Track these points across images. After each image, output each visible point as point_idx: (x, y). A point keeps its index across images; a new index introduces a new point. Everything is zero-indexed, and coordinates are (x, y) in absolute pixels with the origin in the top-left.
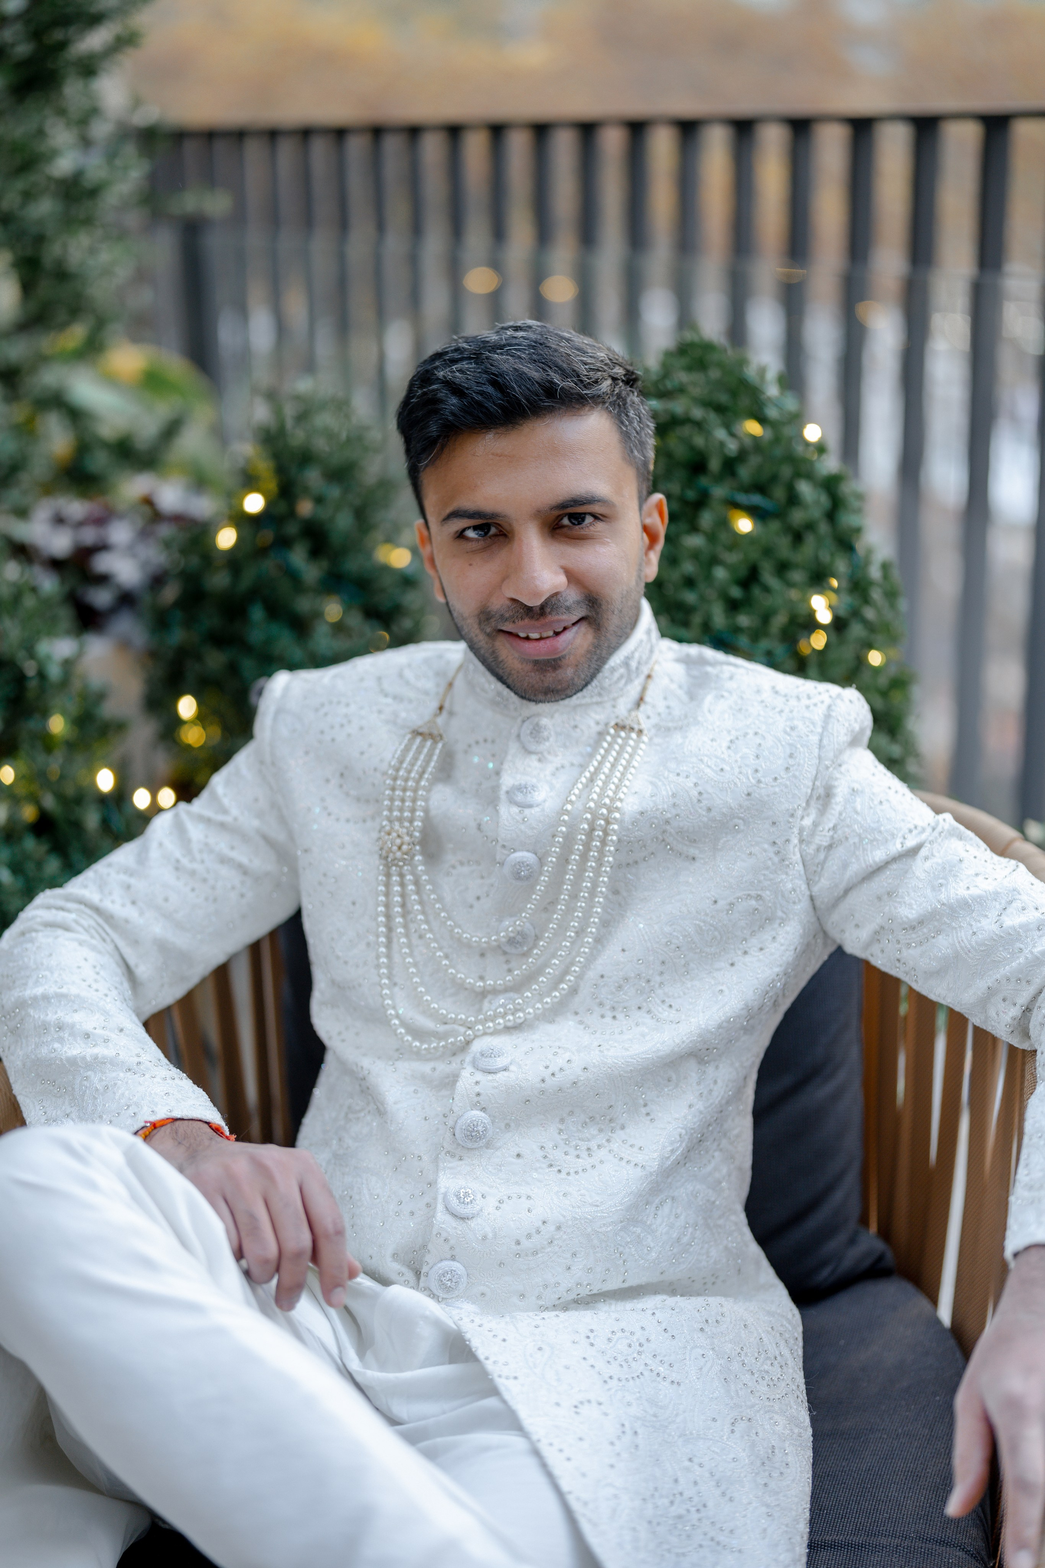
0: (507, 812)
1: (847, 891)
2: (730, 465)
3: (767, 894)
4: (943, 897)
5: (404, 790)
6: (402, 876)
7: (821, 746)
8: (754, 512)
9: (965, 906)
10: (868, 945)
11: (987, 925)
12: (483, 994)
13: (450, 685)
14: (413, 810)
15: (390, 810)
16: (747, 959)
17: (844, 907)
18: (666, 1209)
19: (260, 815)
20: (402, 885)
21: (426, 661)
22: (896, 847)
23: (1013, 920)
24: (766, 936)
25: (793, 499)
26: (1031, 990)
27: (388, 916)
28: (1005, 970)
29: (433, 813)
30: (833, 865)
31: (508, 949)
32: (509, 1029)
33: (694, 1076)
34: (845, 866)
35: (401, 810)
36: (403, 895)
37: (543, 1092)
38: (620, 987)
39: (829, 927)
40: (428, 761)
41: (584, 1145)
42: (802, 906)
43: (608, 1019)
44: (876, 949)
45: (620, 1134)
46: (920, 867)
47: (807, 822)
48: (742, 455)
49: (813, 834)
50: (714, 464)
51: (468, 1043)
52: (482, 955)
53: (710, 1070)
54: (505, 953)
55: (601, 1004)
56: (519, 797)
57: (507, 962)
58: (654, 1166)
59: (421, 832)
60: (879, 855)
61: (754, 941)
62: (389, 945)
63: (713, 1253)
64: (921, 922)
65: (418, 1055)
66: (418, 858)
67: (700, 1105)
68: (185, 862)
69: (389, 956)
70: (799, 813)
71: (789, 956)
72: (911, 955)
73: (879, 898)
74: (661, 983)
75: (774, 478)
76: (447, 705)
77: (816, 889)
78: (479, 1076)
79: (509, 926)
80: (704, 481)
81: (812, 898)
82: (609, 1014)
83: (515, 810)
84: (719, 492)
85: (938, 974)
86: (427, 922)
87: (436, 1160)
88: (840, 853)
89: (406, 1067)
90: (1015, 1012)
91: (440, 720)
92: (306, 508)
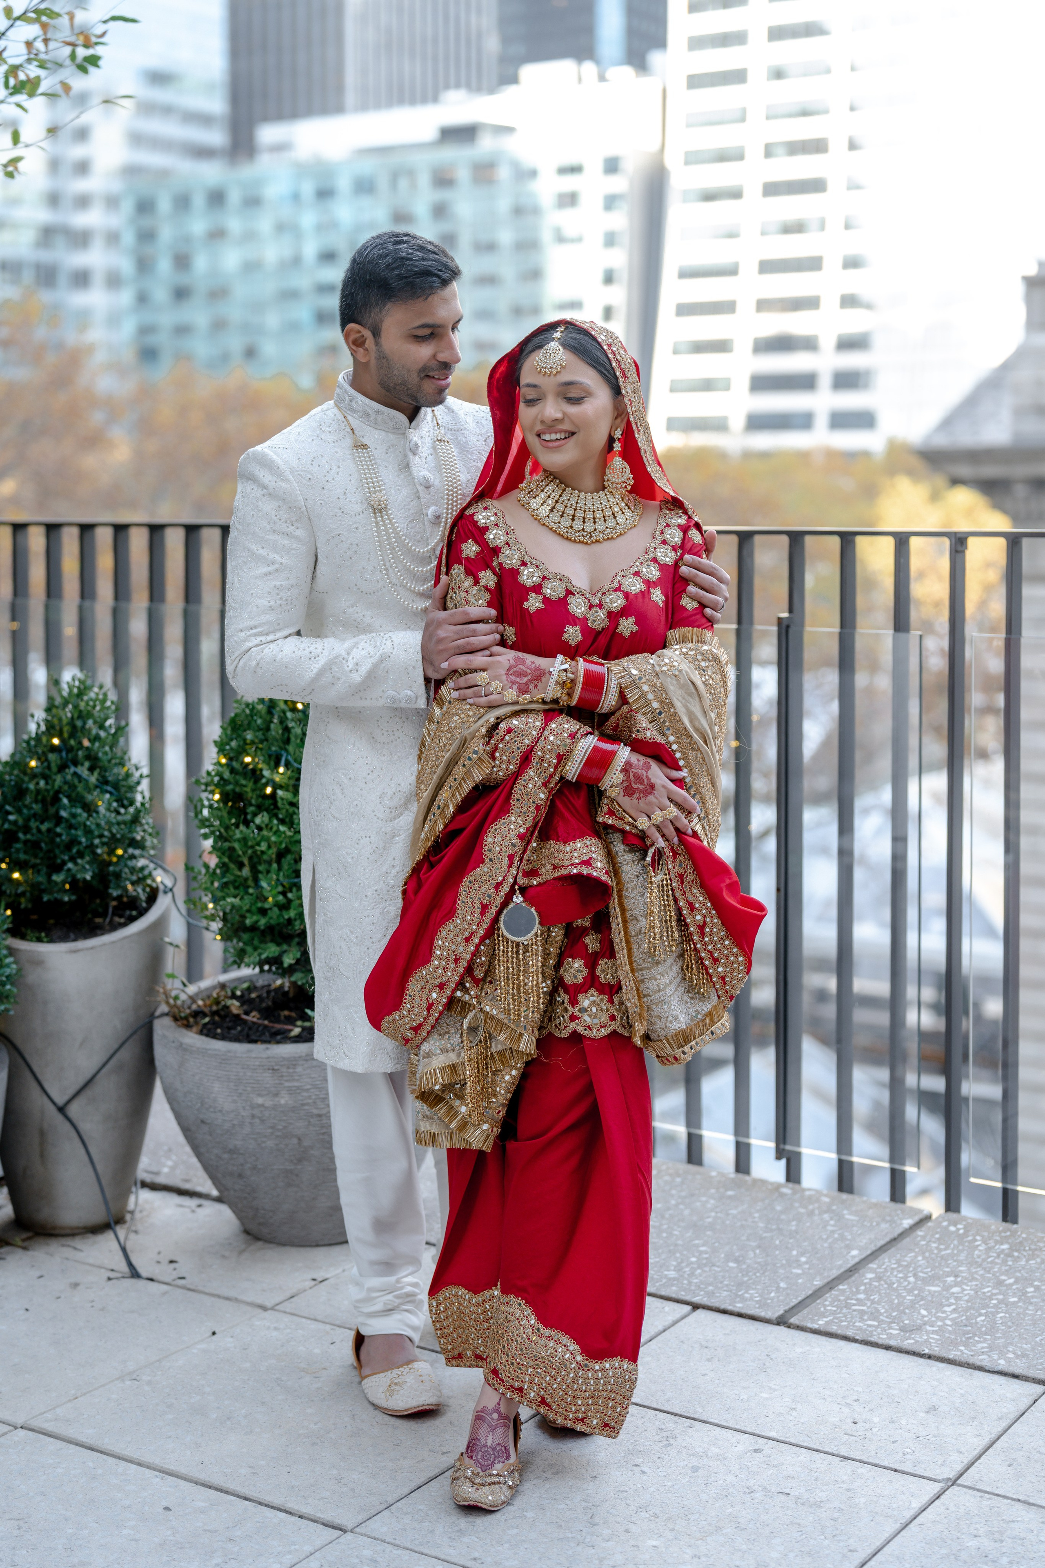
92: (86, 743)
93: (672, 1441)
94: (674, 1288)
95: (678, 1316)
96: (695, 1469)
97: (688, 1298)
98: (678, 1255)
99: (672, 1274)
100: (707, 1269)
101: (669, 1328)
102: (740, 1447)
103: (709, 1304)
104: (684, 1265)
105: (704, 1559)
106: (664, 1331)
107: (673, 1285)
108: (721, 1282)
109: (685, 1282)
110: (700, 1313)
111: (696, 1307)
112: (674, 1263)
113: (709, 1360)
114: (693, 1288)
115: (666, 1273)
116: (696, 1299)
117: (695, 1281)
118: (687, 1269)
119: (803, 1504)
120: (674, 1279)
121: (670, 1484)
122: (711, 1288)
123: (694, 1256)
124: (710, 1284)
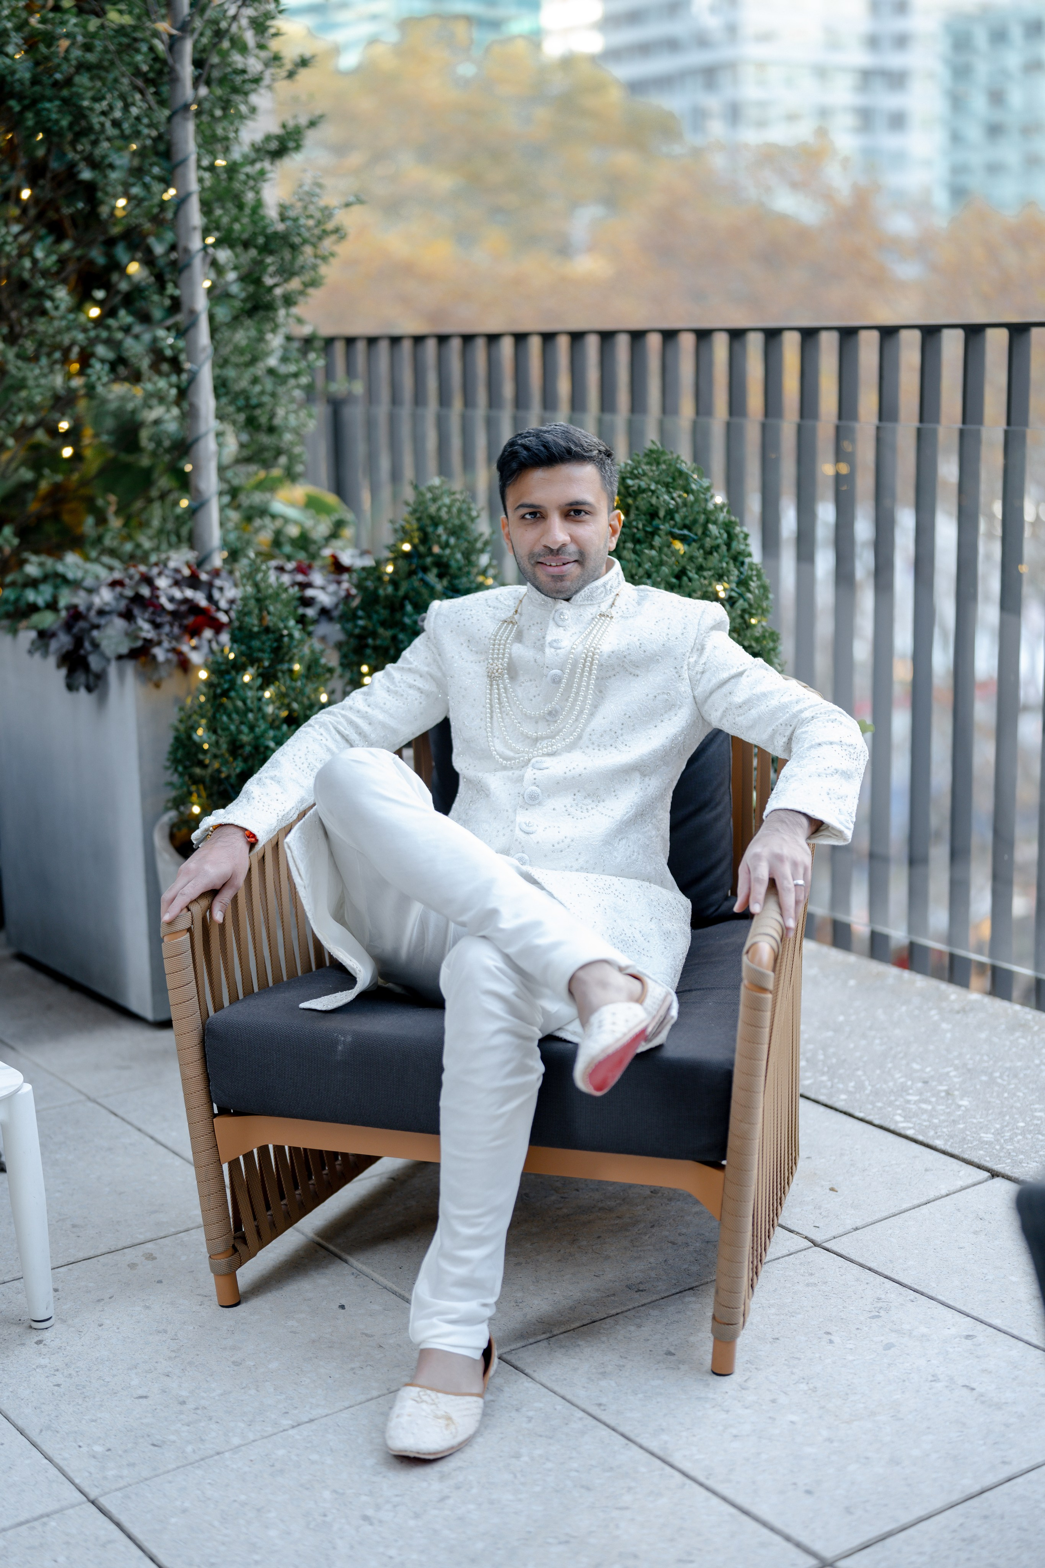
0: (549, 651)
1: (711, 693)
2: (670, 514)
3: (672, 693)
4: (754, 692)
5: (499, 645)
6: (498, 685)
7: (699, 625)
8: (684, 539)
9: (764, 695)
10: (721, 719)
11: (774, 703)
12: (536, 740)
13: (521, 601)
14: (503, 654)
15: (493, 654)
16: (663, 724)
17: (710, 701)
18: (624, 841)
19: (428, 665)
20: (498, 689)
21: (509, 592)
22: (733, 671)
23: (785, 699)
24: (672, 713)
25: (706, 532)
26: (791, 729)
27: (492, 706)
28: (780, 721)
29: (513, 655)
30: (704, 681)
31: (548, 718)
32: (549, 755)
33: (638, 780)
34: (710, 681)
35: (498, 654)
36: (499, 694)
37: (565, 779)
38: (602, 736)
39: (704, 714)
40: (510, 633)
41: (585, 807)
42: (690, 700)
43: (596, 751)
44: (724, 721)
45: (602, 804)
46: (744, 679)
47: (692, 660)
48: (677, 509)
49: (694, 667)
50: (662, 513)
51: (529, 760)
52: (537, 722)
53: (647, 779)
54: (548, 721)
55: (593, 744)
56: (555, 644)
57: (549, 725)
58: (618, 818)
59: (508, 664)
60: (725, 675)
61: (666, 716)
62: (491, 718)
63: (648, 868)
64: (744, 703)
65: (505, 768)
66: (506, 676)
67: (641, 794)
68: (392, 687)
69: (491, 723)
70: (688, 654)
71: (683, 723)
72: (739, 719)
73: (725, 695)
74: (622, 735)
75: (695, 521)
76: (519, 611)
77: (696, 693)
78: (535, 771)
79: (549, 707)
80: (656, 522)
81: (694, 697)
82: (597, 748)
83: (553, 650)
84: (665, 527)
85: (751, 727)
86: (510, 706)
87: (515, 811)
88: (707, 675)
89: (499, 774)
90: (785, 739)
91: (516, 617)
92: (436, 549)
93: (882, 1313)
94: (981, 1152)
95: (970, 1181)
96: (888, 1347)
97: (989, 1165)
98: (1007, 1118)
99: (988, 1137)
100: (1029, 1136)
101: (954, 1193)
102: (953, 1331)
103: (1009, 1174)
104: (1007, 1129)
105: (836, 1444)
106: (947, 1195)
107: (981, 1149)
108: (1037, 1152)
109: (998, 1147)
110: (998, 1181)
111: (994, 1174)
112: (998, 1126)
113: (975, 1233)
114: (1002, 1154)
115: (982, 1135)
116: (998, 1167)
117: (1008, 1147)
118: (1008, 1134)
119: (983, 1402)
120: (989, 1143)
121: (851, 1358)
122: (1022, 1157)
123: (1024, 1121)
124: (1022, 1153)
